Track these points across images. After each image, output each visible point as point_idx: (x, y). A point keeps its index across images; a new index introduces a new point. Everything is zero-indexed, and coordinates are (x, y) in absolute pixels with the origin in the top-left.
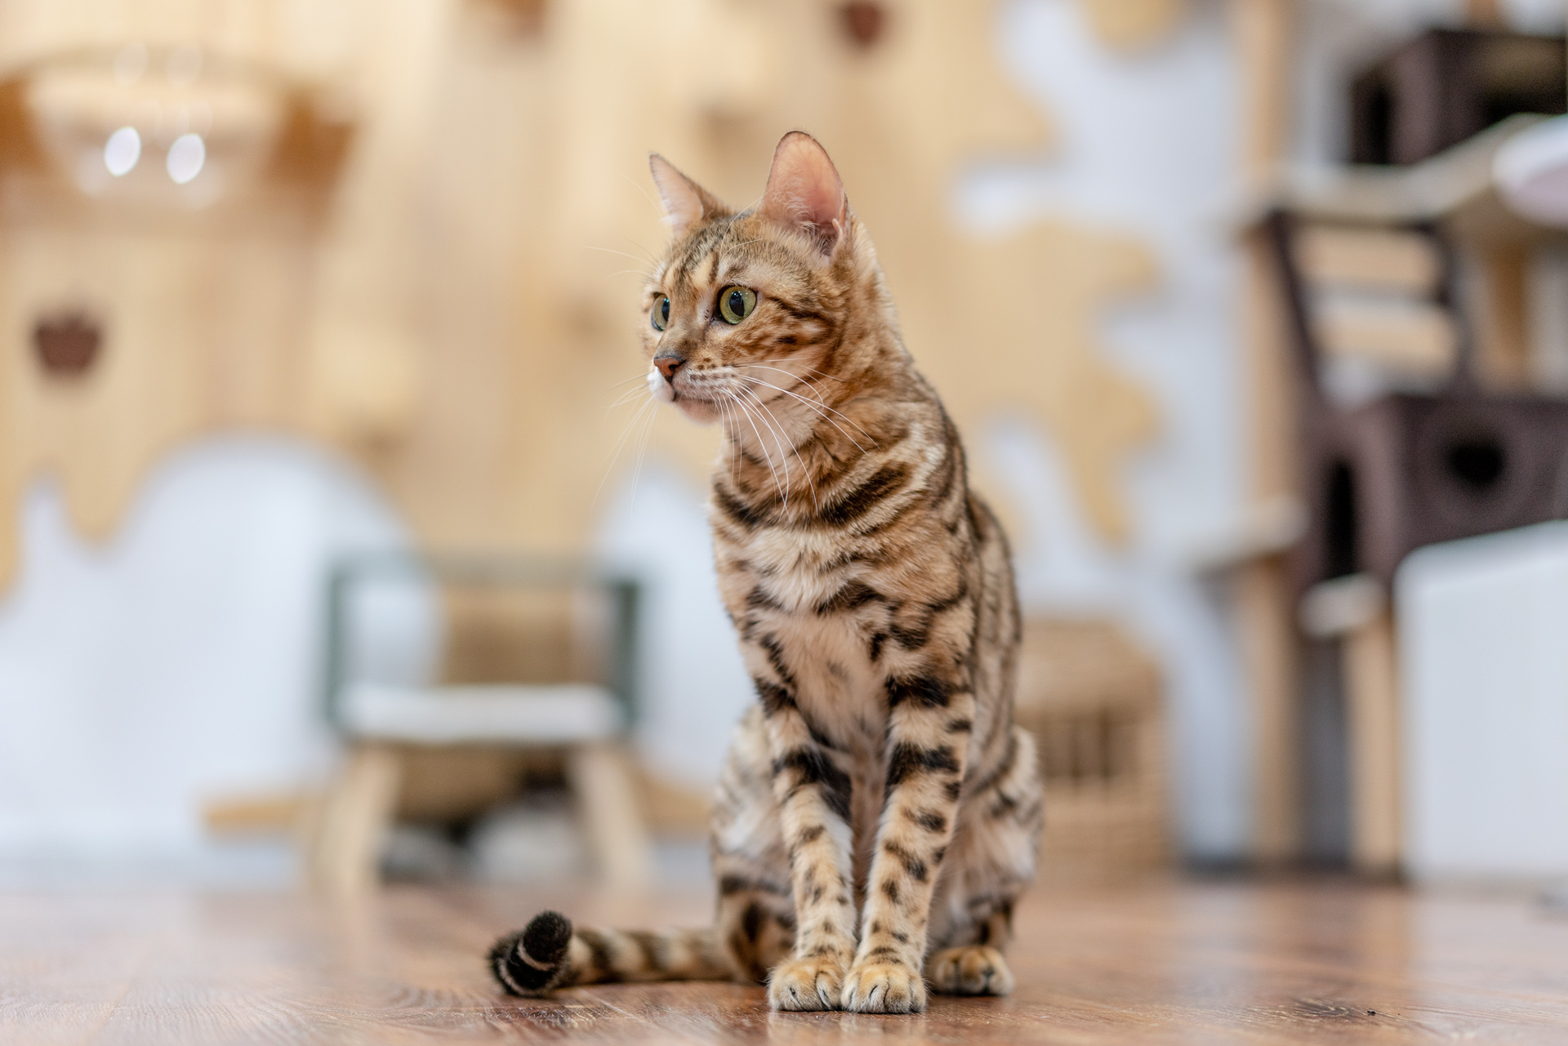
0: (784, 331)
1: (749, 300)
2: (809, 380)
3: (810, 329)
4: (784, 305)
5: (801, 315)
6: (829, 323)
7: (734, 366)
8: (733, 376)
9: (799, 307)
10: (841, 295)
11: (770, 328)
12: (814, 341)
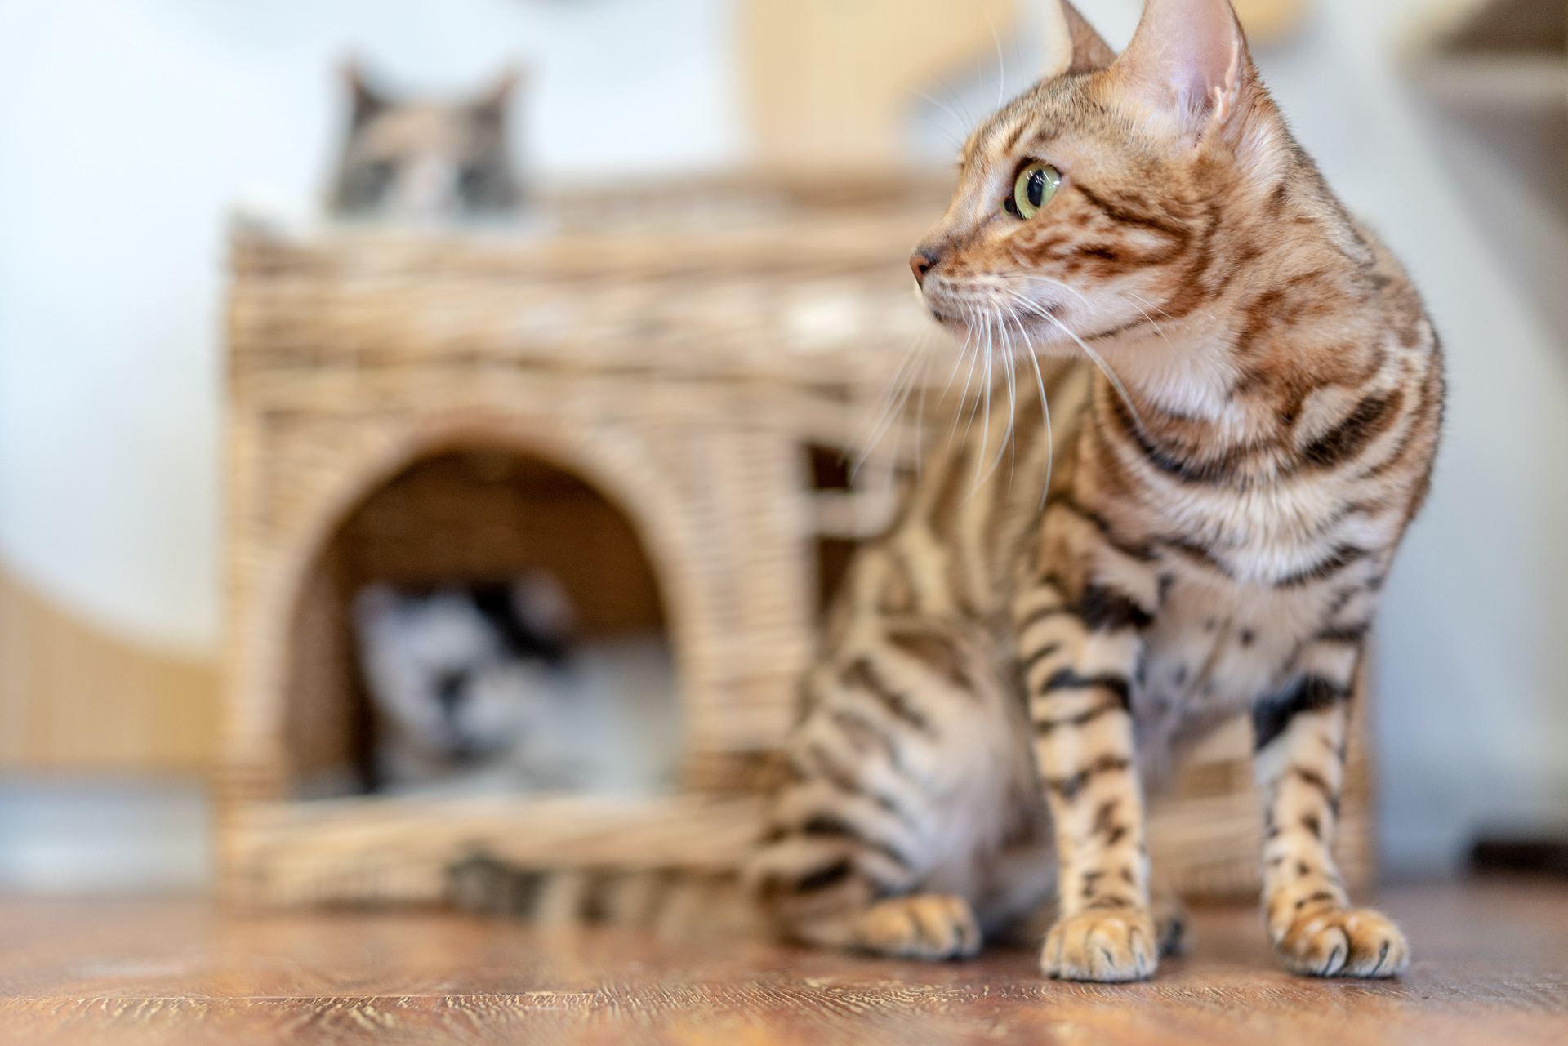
0: (1088, 236)
1: (1051, 184)
2: (1157, 316)
3: (1141, 240)
4: (1094, 200)
5: (1125, 219)
6: (1182, 236)
7: (1001, 274)
8: (997, 290)
9: (1121, 205)
10: (1201, 200)
11: (1065, 229)
12: (1151, 261)
